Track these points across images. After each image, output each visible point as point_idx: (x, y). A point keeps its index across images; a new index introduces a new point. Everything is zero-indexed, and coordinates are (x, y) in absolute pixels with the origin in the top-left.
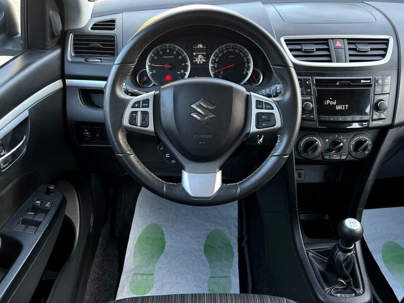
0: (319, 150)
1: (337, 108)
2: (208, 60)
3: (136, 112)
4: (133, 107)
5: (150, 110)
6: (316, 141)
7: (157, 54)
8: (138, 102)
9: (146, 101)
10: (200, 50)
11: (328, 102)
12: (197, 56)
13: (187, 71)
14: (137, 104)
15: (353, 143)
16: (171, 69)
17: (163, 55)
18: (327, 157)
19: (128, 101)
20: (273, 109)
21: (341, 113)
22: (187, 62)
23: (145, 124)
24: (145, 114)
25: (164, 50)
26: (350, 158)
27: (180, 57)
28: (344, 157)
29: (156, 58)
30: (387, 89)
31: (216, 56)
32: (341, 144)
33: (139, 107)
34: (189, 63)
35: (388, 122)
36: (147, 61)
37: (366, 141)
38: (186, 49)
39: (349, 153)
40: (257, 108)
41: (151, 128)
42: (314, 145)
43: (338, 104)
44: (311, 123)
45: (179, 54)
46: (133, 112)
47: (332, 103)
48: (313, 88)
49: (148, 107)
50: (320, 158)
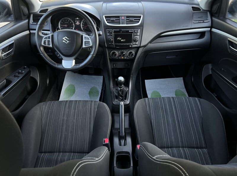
0: (117, 55)
1: (121, 41)
2: (80, 23)
3: (46, 41)
4: (45, 39)
5: (50, 40)
6: (116, 52)
7: (62, 21)
8: (46, 37)
9: (49, 37)
10: (77, 20)
11: (118, 38)
12: (77, 22)
13: (73, 27)
14: (46, 38)
15: (128, 53)
16: (67, 27)
17: (64, 22)
18: (119, 58)
19: (43, 37)
20: (89, 39)
21: (123, 42)
22: (73, 24)
23: (49, 44)
24: (49, 41)
25: (65, 20)
26: (128, 58)
27: (71, 23)
28: (125, 58)
29: (62, 23)
30: (138, 34)
31: (83, 22)
32: (124, 53)
33: (47, 39)
34: (74, 25)
35: (139, 46)
36: (59, 24)
37: (132, 52)
38: (72, 20)
39: (127, 57)
40: (85, 39)
41: (51, 46)
42: (115, 54)
43: (122, 39)
44: (112, 46)
45: (70, 21)
46: (45, 41)
47: (120, 39)
48: (113, 34)
49: (50, 39)
50: (118, 58)
